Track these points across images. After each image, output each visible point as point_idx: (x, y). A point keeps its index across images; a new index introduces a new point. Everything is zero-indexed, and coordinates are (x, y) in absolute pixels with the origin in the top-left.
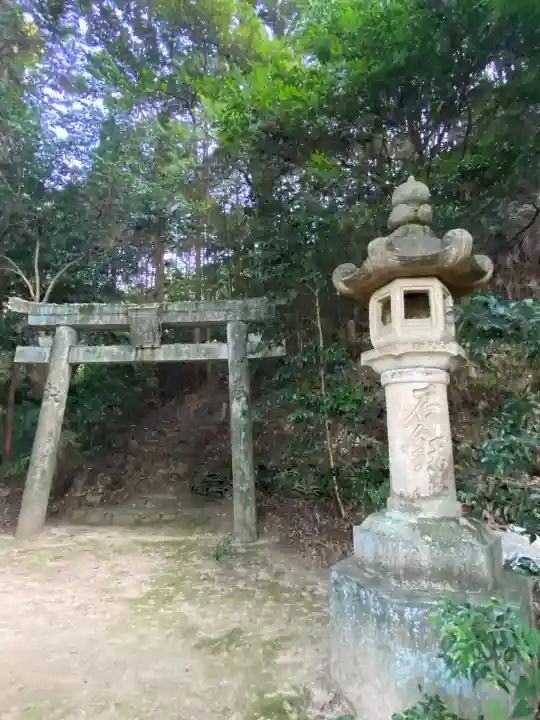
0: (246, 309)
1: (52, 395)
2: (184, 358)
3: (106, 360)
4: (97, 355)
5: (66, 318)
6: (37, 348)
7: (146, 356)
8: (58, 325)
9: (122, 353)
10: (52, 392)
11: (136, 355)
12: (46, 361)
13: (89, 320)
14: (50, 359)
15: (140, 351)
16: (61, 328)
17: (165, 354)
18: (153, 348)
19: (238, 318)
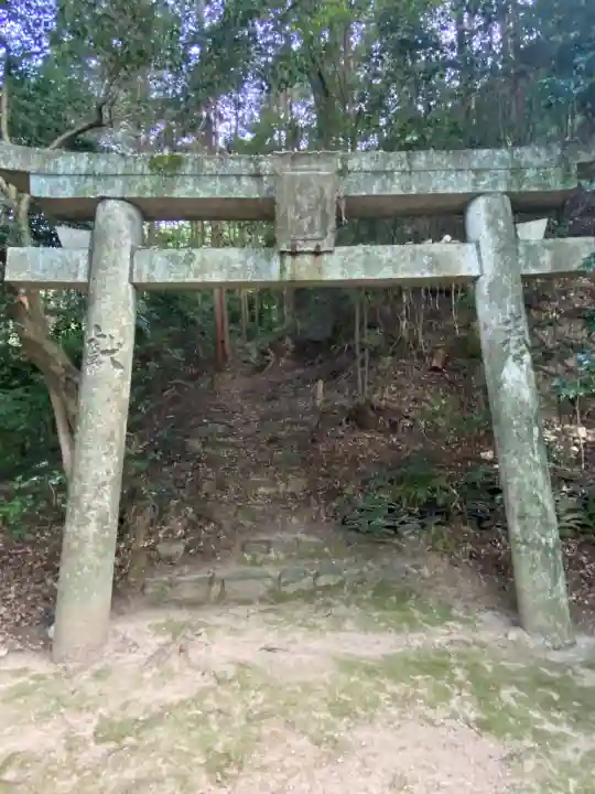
0: (517, 170)
1: (104, 352)
2: (386, 274)
3: (215, 277)
4: (195, 265)
5: (119, 183)
6: (57, 251)
7: (303, 270)
8: (103, 199)
9: (250, 262)
10: (105, 344)
11: (283, 269)
12: (82, 278)
13: (172, 188)
14: (89, 275)
15: (288, 260)
16: (110, 204)
17: (345, 265)
18: (317, 253)
19: (502, 188)
